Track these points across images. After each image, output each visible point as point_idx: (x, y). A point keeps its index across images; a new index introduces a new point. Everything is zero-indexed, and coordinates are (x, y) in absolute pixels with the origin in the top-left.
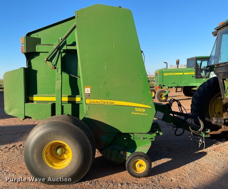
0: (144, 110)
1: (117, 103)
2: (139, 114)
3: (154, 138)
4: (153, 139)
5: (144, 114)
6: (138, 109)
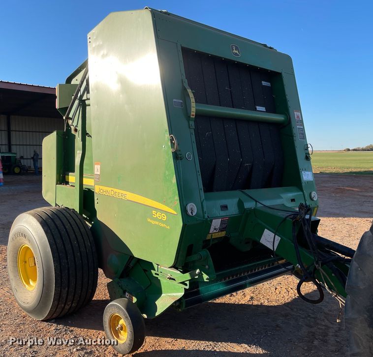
0: (165, 217)
1: (130, 196)
2: (157, 223)
3: (188, 283)
4: (186, 285)
5: (164, 225)
6: (156, 213)
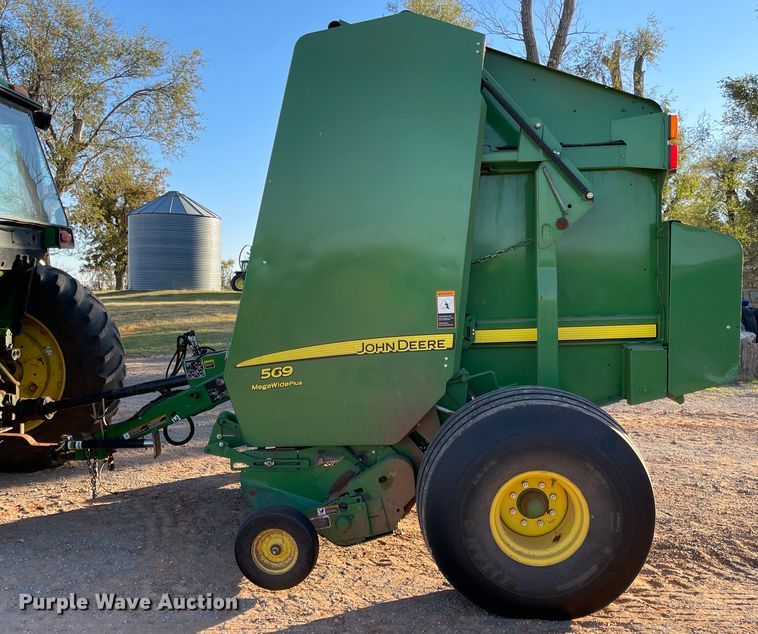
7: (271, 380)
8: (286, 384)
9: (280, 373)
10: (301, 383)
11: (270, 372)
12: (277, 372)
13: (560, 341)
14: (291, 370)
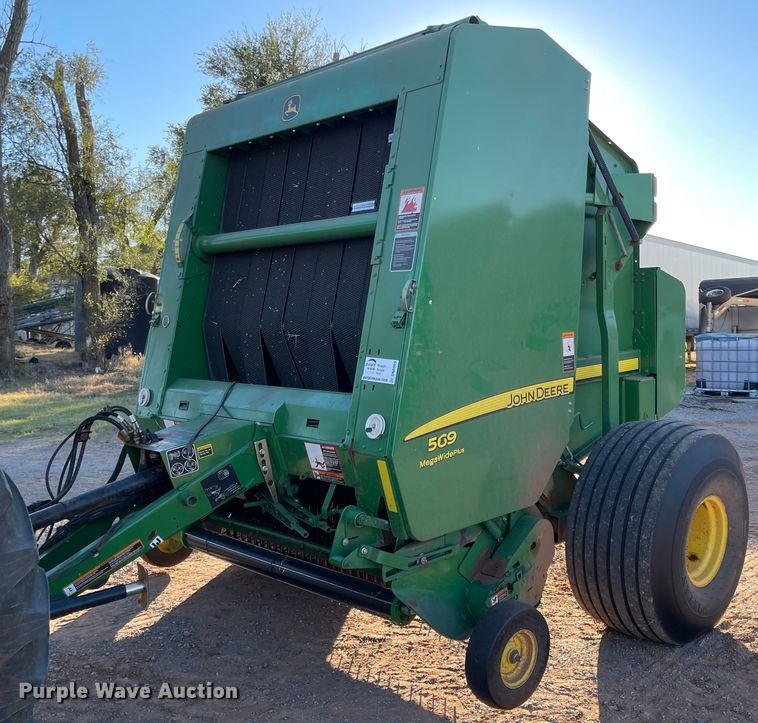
7: (439, 451)
8: (451, 454)
9: (445, 440)
10: (463, 450)
11: (436, 441)
12: (442, 442)
13: (620, 373)
14: (455, 437)
